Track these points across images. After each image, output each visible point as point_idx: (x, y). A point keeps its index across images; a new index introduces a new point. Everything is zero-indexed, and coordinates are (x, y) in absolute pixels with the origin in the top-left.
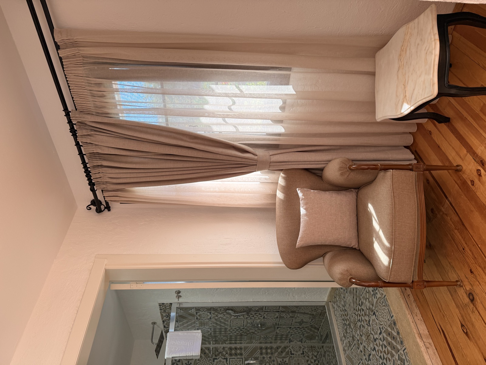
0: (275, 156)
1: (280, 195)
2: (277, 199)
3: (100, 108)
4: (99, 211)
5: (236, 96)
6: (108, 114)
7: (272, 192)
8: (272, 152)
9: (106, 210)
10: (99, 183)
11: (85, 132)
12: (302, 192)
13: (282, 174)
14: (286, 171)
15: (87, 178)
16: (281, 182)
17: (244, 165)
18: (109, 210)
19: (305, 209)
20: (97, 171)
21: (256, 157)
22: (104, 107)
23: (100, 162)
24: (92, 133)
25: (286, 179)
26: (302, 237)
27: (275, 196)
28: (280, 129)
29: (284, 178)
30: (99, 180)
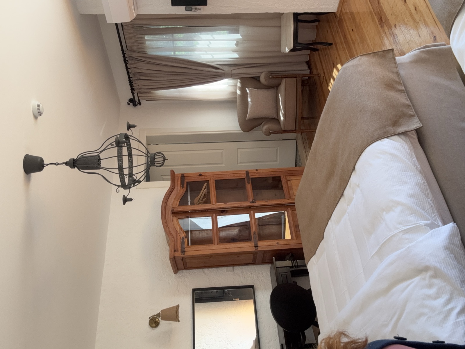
0: (234, 70)
1: (238, 92)
2: (237, 95)
3: (141, 49)
4: (135, 105)
5: (212, 40)
6: (144, 52)
7: (235, 91)
8: (232, 68)
9: (139, 104)
10: (137, 89)
11: (133, 62)
12: (249, 90)
13: (239, 80)
14: (241, 79)
15: (130, 86)
16: (239, 85)
17: (217, 76)
18: (140, 105)
19: (251, 99)
20: (137, 82)
21: (224, 72)
22: (143, 49)
23: (139, 77)
24: (137, 62)
25: (241, 83)
26: (249, 114)
27: (236, 93)
28: (236, 56)
29: (240, 82)
30: (137, 87)
